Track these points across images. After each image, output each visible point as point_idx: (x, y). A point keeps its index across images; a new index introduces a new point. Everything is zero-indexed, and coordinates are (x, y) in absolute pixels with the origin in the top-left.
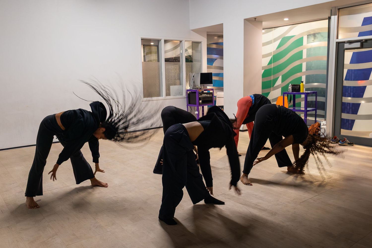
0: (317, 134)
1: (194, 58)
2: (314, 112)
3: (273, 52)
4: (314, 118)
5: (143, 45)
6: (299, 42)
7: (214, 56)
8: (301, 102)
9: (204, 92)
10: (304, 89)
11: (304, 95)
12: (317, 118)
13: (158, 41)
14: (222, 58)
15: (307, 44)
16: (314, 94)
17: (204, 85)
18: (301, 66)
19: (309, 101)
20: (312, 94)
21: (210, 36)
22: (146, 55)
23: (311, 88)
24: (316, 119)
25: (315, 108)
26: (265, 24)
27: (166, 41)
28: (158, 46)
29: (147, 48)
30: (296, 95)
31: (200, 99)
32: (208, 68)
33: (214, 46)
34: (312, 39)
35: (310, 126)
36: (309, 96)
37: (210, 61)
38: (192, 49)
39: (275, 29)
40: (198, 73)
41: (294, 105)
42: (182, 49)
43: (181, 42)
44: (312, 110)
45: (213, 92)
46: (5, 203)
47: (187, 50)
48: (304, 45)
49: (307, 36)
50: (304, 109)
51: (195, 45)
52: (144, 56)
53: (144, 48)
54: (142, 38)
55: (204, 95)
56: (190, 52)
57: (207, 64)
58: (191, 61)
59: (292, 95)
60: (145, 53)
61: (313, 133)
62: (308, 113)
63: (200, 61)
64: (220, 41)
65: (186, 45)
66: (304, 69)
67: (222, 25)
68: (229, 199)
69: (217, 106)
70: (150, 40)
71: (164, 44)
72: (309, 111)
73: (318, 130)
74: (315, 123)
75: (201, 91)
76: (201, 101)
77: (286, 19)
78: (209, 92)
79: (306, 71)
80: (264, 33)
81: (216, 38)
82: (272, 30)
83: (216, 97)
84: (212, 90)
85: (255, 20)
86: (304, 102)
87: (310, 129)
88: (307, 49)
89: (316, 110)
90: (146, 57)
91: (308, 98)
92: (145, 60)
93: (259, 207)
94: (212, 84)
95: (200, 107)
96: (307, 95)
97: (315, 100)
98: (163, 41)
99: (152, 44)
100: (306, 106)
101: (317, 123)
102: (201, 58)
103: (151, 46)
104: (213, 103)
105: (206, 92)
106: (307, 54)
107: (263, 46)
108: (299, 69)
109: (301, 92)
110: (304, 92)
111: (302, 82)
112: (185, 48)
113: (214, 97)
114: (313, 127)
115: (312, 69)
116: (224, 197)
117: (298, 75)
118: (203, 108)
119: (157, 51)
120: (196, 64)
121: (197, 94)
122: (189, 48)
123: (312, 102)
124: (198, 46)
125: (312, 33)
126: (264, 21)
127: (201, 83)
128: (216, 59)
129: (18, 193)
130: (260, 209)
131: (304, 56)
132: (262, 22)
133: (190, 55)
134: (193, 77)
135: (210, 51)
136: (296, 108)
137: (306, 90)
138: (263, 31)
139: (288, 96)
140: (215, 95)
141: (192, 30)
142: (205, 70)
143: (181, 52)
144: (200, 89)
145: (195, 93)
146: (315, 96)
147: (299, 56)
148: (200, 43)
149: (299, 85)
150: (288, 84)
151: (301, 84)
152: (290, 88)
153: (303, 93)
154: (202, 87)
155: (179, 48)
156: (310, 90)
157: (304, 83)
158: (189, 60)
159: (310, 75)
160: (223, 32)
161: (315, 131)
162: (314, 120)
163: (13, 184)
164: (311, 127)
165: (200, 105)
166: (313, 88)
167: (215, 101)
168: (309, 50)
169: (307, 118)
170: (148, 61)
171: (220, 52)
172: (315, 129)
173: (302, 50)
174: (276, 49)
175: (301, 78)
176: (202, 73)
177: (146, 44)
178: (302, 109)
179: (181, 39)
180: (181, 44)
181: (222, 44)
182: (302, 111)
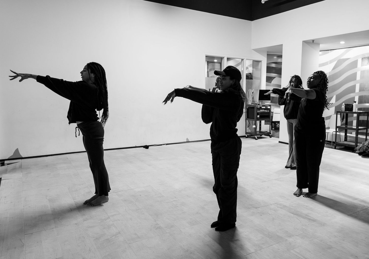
0: (367, 152)
1: (254, 75)
2: (365, 131)
3: (329, 72)
4: (365, 136)
5: (207, 62)
6: (354, 64)
7: (273, 75)
8: (353, 121)
9: (262, 107)
10: (357, 109)
11: (356, 114)
12: (368, 137)
13: (222, 58)
14: (280, 77)
15: (361, 66)
16: (365, 114)
17: (262, 101)
18: (354, 87)
19: (361, 120)
20: (364, 114)
21: (269, 56)
22: (209, 71)
23: (364, 108)
24: (366, 137)
25: (366, 127)
26: (322, 46)
27: (228, 59)
28: (221, 63)
29: (210, 65)
30: (349, 114)
31: (258, 114)
32: (267, 85)
33: (273, 65)
34: (366, 61)
35: (360, 143)
36: (361, 116)
37: (269, 79)
38: (253, 67)
39: (331, 52)
40: (257, 90)
41: (346, 123)
42: (243, 67)
43: (242, 60)
44: (364, 128)
45: (270, 108)
46: (74, 202)
47: (248, 68)
48: (358, 67)
49: (361, 59)
50: (355, 128)
51: (256, 63)
52: (208, 72)
53: (208, 64)
54: (206, 56)
55: (262, 111)
56: (250, 70)
57: (266, 82)
58: (252, 79)
59: (345, 114)
60: (209, 69)
61: (364, 150)
62: (359, 131)
63: (260, 79)
64: (279, 60)
65: (248, 63)
66: (357, 90)
67: (282, 45)
68: (281, 208)
69: (274, 121)
70: (213, 58)
71: (227, 61)
72: (360, 129)
73: (368, 147)
74: (366, 141)
75: (259, 106)
76: (258, 116)
77: (342, 43)
78: (266, 108)
79: (359, 91)
80: (320, 55)
81: (275, 57)
82: (329, 53)
83: (273, 113)
84: (270, 106)
85: (313, 42)
86: (356, 121)
87: (361, 146)
88: (361, 72)
89: (367, 129)
90: (209, 73)
91: (360, 117)
92: (208, 76)
93: (309, 217)
94: (270, 101)
95: (257, 121)
96: (359, 114)
97: (367, 120)
98: (225, 59)
99: (216, 61)
100: (358, 125)
101: (368, 141)
102: (261, 76)
103: (214, 62)
104: (270, 118)
105: (264, 107)
106: (361, 76)
107: (319, 67)
108: (352, 89)
109: (354, 111)
110: (357, 112)
111: (355, 102)
112: (246, 66)
113: (271, 113)
114: (364, 145)
115: (365, 91)
116: (276, 206)
117: (351, 95)
118: (260, 122)
119: (220, 68)
120: (255, 82)
121: (255, 109)
122: (250, 66)
123: (363, 121)
124: (258, 65)
125: (367, 56)
126: (322, 44)
127: (259, 100)
128: (275, 78)
129: (86, 194)
130: (309, 219)
131: (358, 78)
132: (319, 44)
133: (251, 73)
134: (253, 93)
135: (269, 69)
136: (348, 127)
137: (359, 109)
138: (321, 53)
139: (341, 115)
140: (272, 111)
141: (253, 49)
142: (264, 87)
143: (242, 70)
144: (258, 105)
145: (253, 108)
146: (366, 116)
147: (353, 77)
148: (260, 62)
149: (352, 105)
150: (342, 104)
151: (354, 104)
152: (343, 107)
153: (355, 113)
154: (261, 103)
155: (241, 65)
156: (363, 110)
157: (357, 103)
158: (249, 77)
159: (363, 96)
160: (282, 53)
161: (365, 149)
162: (365, 138)
163: (82, 184)
164: (361, 145)
165: (258, 119)
166: (365, 108)
167: (272, 117)
168: (363, 72)
169: (358, 136)
170: (211, 77)
171: (279, 71)
172: (365, 147)
173: (357, 72)
174: (332, 70)
175: (354, 98)
176: (261, 89)
177: (210, 60)
178: (354, 127)
179: (243, 58)
180: (243, 62)
181: (281, 63)
182: (354, 129)
